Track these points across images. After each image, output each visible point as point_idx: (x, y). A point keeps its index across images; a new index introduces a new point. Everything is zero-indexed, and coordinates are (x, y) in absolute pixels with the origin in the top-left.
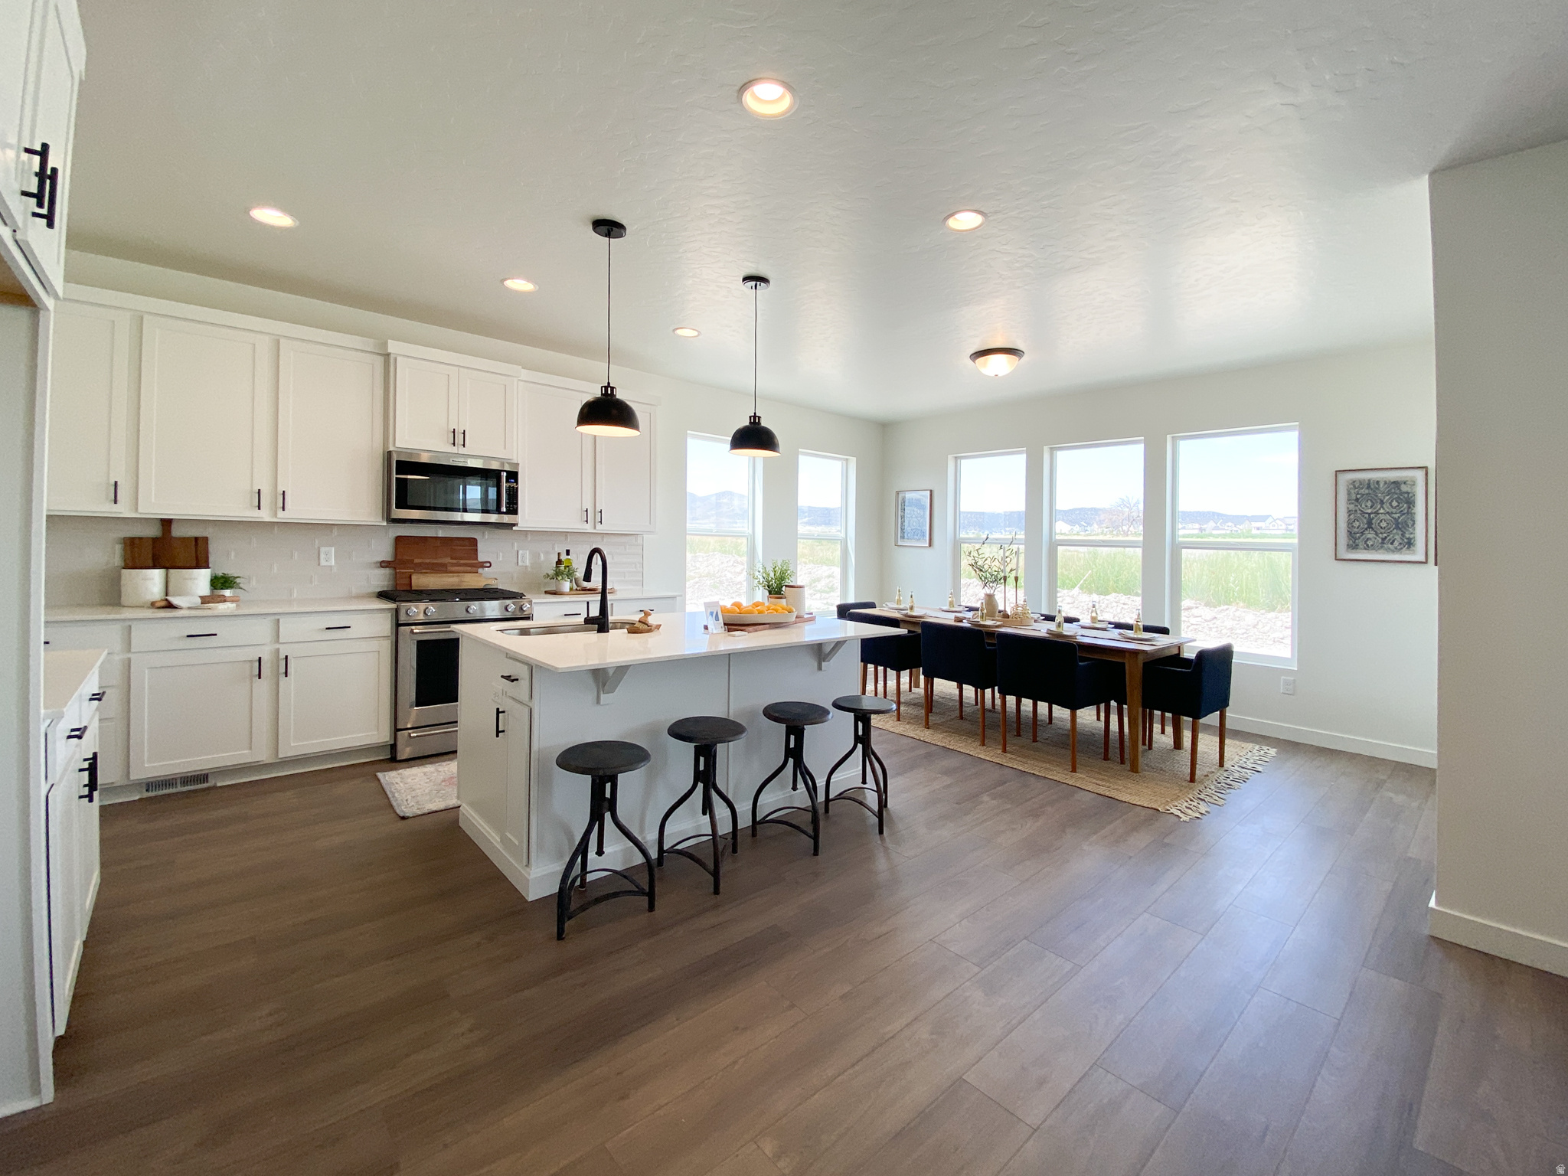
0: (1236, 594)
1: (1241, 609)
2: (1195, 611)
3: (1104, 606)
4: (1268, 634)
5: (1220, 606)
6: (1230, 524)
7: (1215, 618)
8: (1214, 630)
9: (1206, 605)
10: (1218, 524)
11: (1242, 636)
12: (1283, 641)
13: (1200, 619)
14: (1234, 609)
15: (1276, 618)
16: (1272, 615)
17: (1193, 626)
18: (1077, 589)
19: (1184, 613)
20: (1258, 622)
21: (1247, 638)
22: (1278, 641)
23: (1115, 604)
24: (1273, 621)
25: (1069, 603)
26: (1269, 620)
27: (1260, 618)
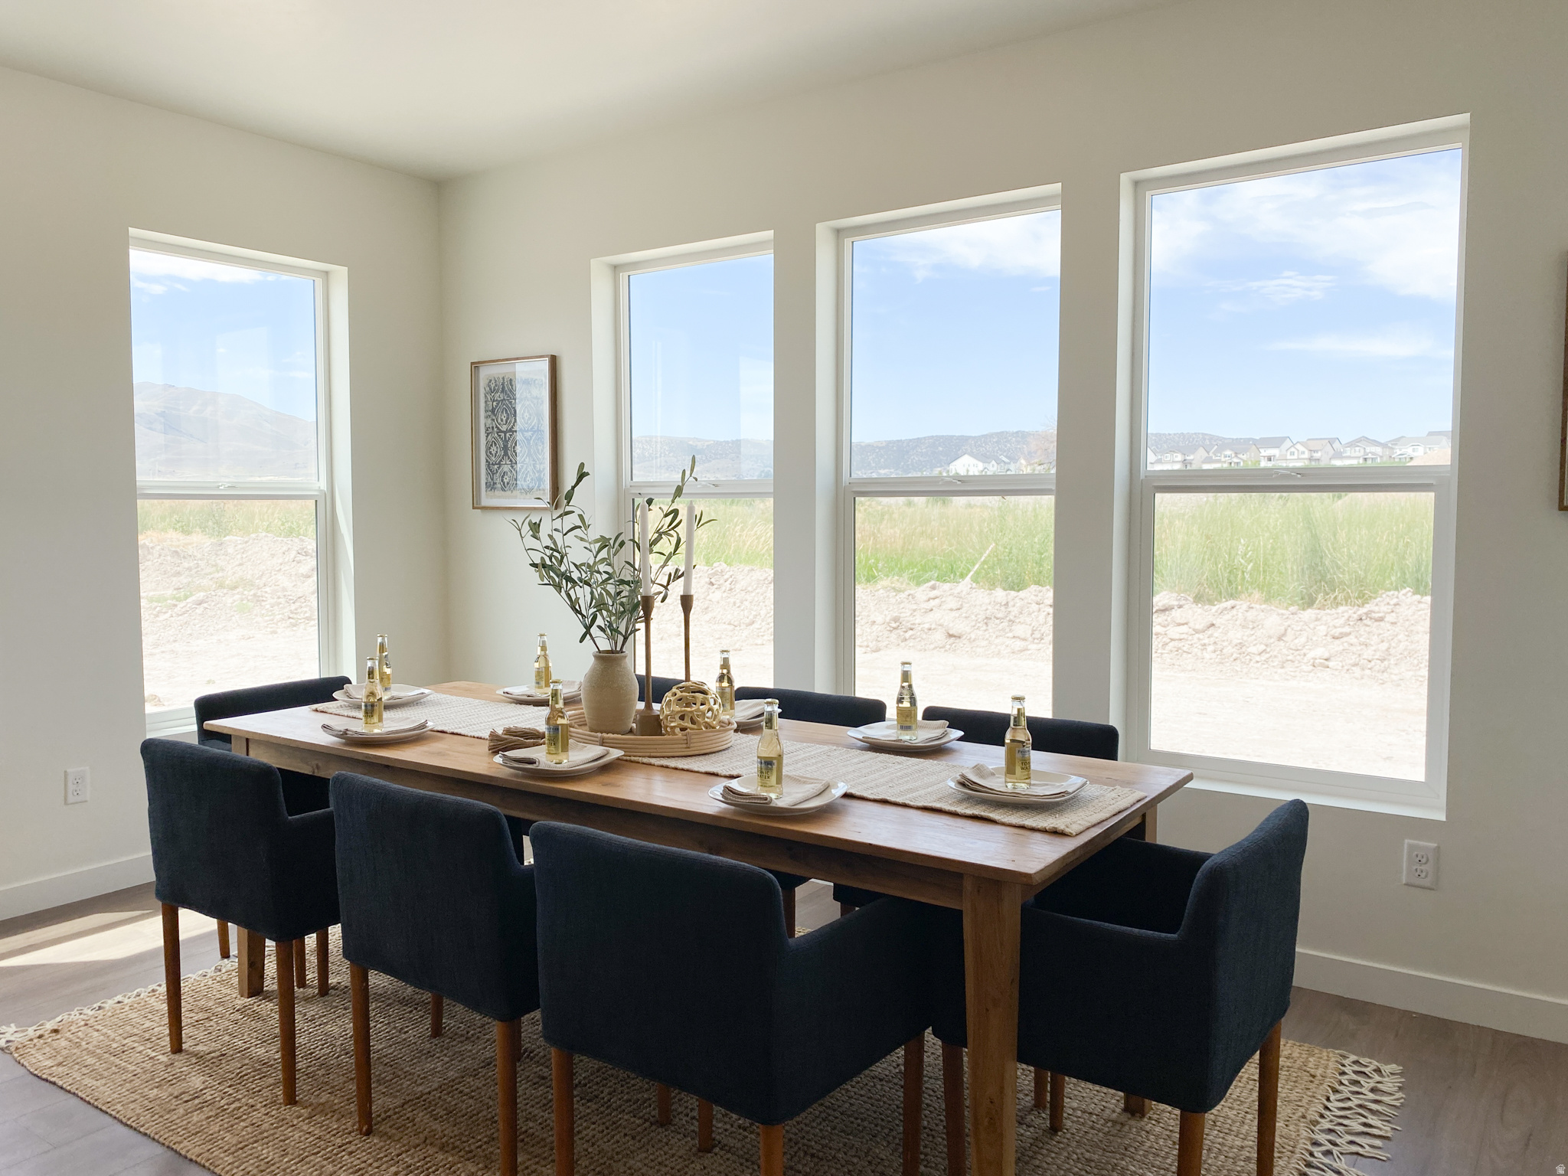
0: (1247, 576)
1: (1258, 606)
2: (1176, 614)
3: (1015, 611)
4: (1304, 651)
5: (1220, 601)
6: (1228, 453)
7: (1213, 625)
8: (1211, 648)
9: (1198, 599)
10: (1211, 454)
11: (1258, 658)
12: (1330, 664)
13: (1184, 629)
14: (1245, 607)
15: (1317, 620)
16: (1310, 614)
17: (1172, 644)
18: (968, 579)
19: (1157, 619)
20: (1286, 630)
21: (1266, 661)
22: (1321, 665)
23: (1035, 607)
24: (1312, 626)
25: (951, 610)
26: (1306, 624)
27: (1289, 623)
